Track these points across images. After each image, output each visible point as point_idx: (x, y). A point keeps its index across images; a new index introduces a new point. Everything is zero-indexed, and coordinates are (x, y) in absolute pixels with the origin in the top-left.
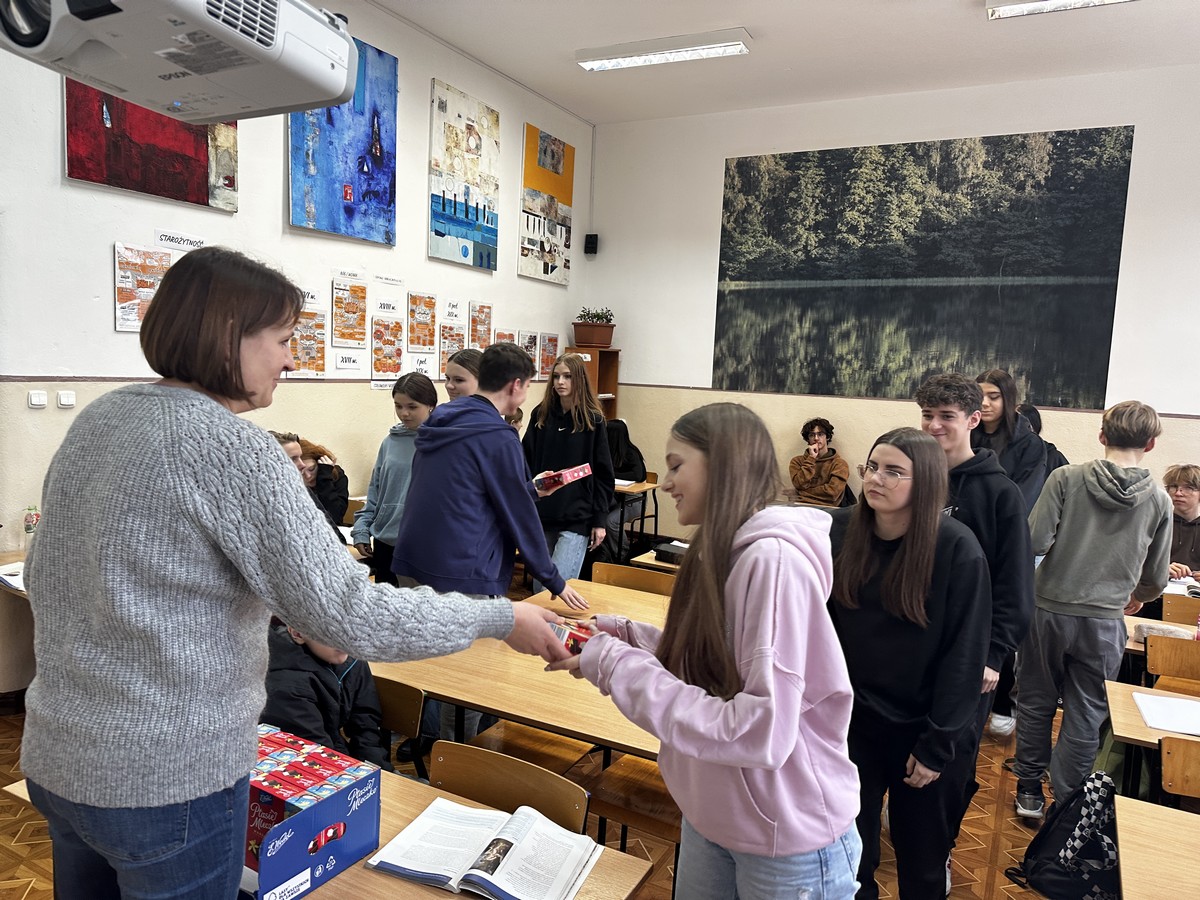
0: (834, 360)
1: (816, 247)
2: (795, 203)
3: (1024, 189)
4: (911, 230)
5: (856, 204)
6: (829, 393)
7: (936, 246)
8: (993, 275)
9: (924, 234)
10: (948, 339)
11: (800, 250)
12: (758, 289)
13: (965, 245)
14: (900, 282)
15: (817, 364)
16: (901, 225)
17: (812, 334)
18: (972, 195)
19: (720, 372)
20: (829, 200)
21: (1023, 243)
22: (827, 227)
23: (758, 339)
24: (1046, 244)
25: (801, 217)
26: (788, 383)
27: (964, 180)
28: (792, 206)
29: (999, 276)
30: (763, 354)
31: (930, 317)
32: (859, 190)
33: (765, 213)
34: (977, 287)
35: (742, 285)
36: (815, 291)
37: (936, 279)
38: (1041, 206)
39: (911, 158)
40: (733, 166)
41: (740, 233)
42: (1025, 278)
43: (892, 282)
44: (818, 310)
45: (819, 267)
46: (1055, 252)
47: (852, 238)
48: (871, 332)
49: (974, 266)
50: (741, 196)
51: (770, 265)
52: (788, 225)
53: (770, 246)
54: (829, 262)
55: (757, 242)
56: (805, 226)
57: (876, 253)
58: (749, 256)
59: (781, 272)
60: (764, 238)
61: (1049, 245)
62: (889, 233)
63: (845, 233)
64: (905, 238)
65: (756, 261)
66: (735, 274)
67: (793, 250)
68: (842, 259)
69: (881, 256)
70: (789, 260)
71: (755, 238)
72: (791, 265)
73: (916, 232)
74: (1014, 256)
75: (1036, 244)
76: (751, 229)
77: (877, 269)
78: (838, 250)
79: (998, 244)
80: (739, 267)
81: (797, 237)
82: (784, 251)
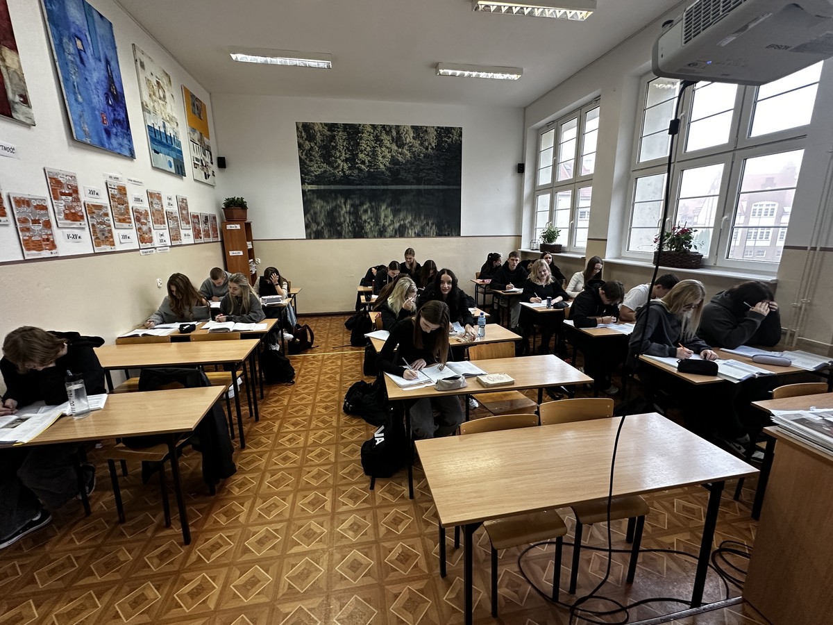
1: (347, 170)
2: (335, 148)
3: (428, 149)
5: (363, 151)
7: (398, 172)
8: (420, 184)
9: (393, 166)
11: (340, 171)
13: (409, 172)
14: (386, 187)
16: (383, 162)
18: (409, 150)
20: (350, 148)
21: (430, 172)
22: (352, 160)
25: (338, 155)
27: (406, 143)
28: (333, 149)
29: (422, 185)
32: (363, 144)
33: (320, 152)
35: (314, 187)
37: (400, 186)
38: (434, 157)
39: (384, 132)
40: (300, 126)
41: (309, 161)
42: (431, 186)
43: (382, 187)
45: (350, 179)
46: (441, 176)
47: (363, 167)
49: (413, 181)
50: (307, 142)
51: (327, 178)
52: (333, 159)
53: (326, 168)
54: (354, 177)
55: (319, 166)
56: (341, 160)
57: (374, 174)
58: (315, 173)
59: (332, 181)
60: (322, 164)
61: (438, 173)
62: (379, 165)
63: (360, 164)
64: (386, 168)
65: (320, 175)
66: (310, 181)
67: (337, 171)
68: (360, 176)
69: (377, 175)
70: (336, 175)
71: (317, 164)
72: (337, 178)
73: (389, 165)
74: (427, 177)
75: (434, 172)
76: (315, 159)
77: (375, 181)
78: (358, 172)
79: (421, 172)
80: (311, 178)
81: (338, 164)
82: (333, 171)
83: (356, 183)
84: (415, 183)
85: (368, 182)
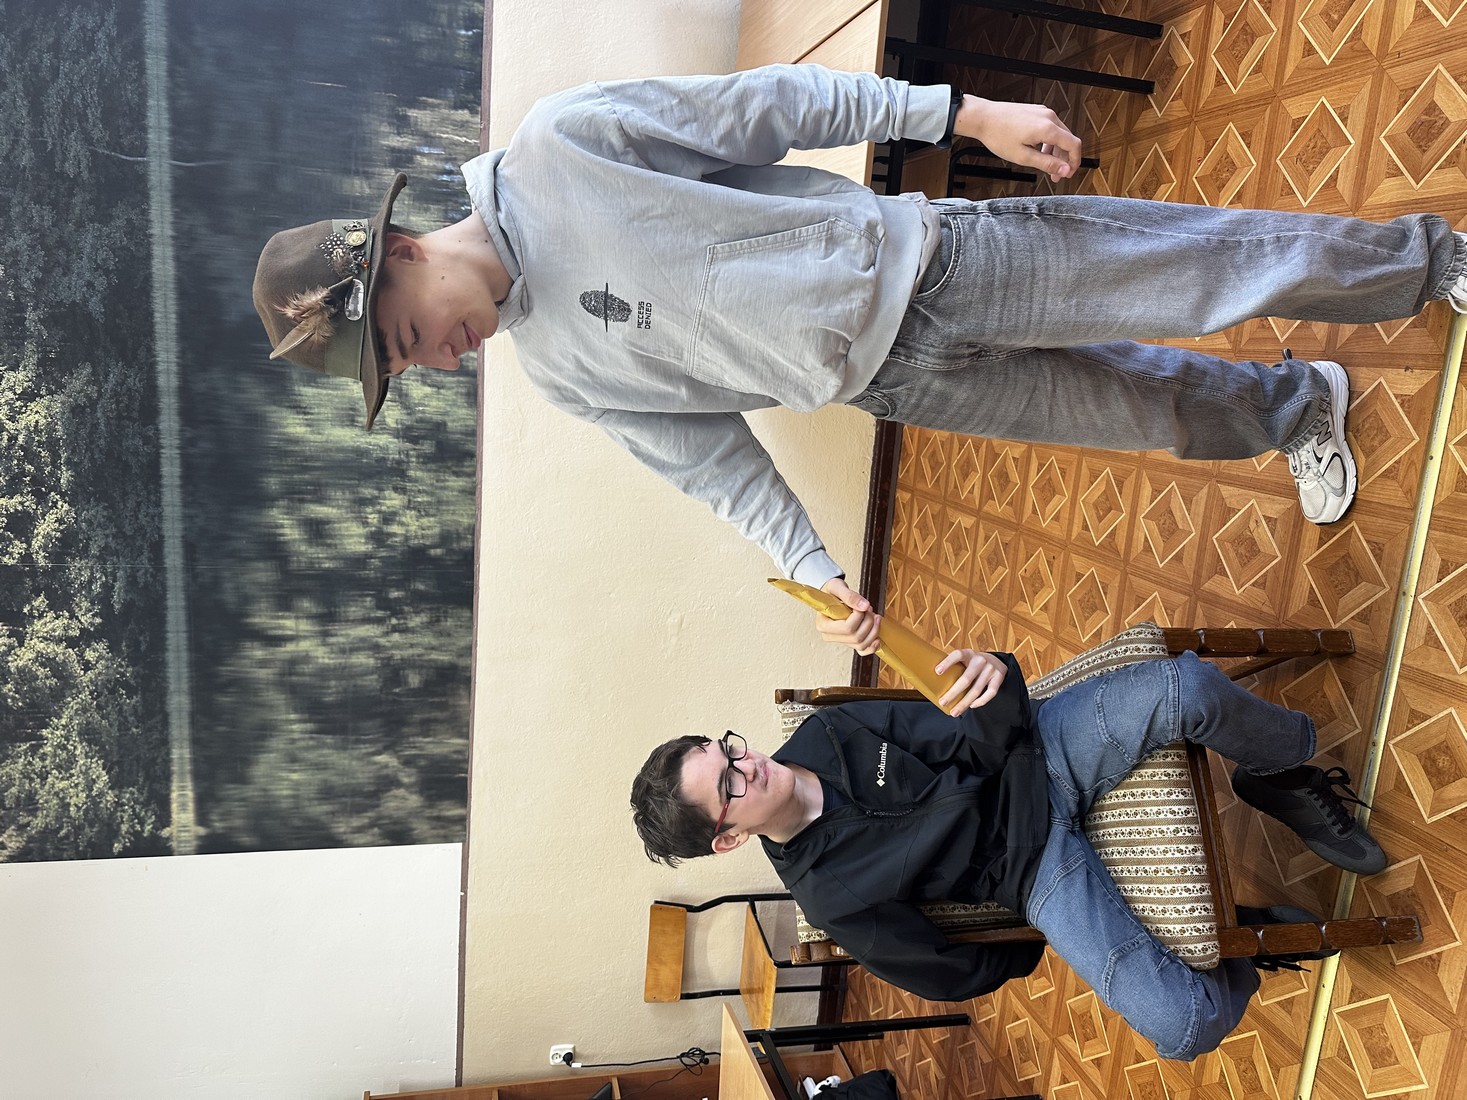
0: (383, 553)
6: (467, 561)
9: (30, 346)
12: (193, 752)
13: (61, 243)
15: (395, 594)
19: (421, 827)
21: (52, 101)
23: (329, 739)
24: (55, 48)
26: (444, 658)
29: (146, 164)
30: (369, 724)
34: (177, 216)
35: (182, 796)
36: (197, 612)
37: (158, 317)
42: (151, 102)
44: (246, 600)
45: (128, 606)
48: (305, 469)
51: (124, 727)
52: (10, 691)
53: (69, 731)
54: (115, 581)
55: (59, 767)
56: (11, 648)
57: (87, 464)
58: (99, 785)
59: (144, 700)
60: (48, 749)
61: (57, 41)
62: (30, 432)
63: (29, 545)
64: (43, 392)
65: (113, 764)
66: (149, 814)
67: (82, 673)
68: (105, 549)
69: (96, 451)
70: (109, 681)
71: (48, 773)
72: (123, 675)
73: (25, 367)
74: (89, 126)
75: (55, 72)
76: (22, 785)
77: (132, 461)
78: (81, 559)
79: (57, 164)
80: (132, 807)
81: (43, 665)
82: (85, 696)
83: (152, 576)
84: (137, 210)
85: (139, 504)
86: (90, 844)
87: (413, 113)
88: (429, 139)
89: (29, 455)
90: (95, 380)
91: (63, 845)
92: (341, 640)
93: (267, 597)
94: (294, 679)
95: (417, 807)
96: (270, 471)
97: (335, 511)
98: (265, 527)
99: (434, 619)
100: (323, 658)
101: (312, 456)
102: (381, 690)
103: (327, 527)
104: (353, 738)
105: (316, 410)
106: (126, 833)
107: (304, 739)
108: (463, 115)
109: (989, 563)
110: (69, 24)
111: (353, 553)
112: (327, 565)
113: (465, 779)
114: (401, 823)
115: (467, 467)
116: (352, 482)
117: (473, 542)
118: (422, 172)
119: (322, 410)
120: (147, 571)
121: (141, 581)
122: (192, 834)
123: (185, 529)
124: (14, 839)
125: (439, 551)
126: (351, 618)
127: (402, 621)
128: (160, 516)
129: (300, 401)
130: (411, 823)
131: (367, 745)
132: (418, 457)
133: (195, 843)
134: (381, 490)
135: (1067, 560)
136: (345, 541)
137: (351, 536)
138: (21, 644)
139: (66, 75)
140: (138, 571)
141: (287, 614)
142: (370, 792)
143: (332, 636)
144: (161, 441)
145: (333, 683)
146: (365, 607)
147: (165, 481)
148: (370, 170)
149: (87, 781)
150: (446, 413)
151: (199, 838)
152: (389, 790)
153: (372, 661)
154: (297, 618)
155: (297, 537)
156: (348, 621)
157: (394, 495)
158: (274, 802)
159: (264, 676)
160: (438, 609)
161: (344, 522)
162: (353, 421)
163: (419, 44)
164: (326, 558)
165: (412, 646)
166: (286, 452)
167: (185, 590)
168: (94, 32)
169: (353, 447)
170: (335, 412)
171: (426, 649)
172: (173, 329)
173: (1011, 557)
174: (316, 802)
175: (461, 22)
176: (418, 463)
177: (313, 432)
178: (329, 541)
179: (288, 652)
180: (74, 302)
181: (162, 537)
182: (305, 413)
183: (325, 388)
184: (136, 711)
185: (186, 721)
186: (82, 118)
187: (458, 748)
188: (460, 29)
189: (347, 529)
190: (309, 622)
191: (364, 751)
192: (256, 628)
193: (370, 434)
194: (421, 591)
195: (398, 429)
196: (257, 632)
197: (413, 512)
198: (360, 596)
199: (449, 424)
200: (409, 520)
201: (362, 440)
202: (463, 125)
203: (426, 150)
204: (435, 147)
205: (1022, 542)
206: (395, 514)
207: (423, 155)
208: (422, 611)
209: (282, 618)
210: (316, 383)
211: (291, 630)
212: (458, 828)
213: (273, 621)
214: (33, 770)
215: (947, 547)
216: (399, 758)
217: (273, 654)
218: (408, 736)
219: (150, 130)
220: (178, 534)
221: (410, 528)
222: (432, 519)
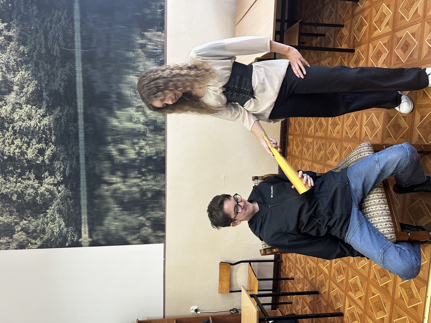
0: (140, 158)
1: (55, 177)
2: (20, 196)
3: (10, 37)
4: (42, 111)
5: (22, 151)
6: (163, 160)
7: (54, 94)
8: (73, 55)
9: (44, 102)
10: (121, 83)
11: (57, 189)
12: (88, 217)
13: (52, 74)
14: (81, 117)
15: (143, 170)
17: (121, 175)
18: (15, 71)
19: (152, 239)
20: (19, 171)
21: (50, 36)
23: (126, 213)
24: (51, 21)
25: (32, 190)
26: (157, 188)
27: (3, 77)
28: (23, 197)
29: (74, 51)
30: (137, 208)
31: (106, 96)
32: (11, 150)
33: (28, 217)
34: (83, 65)
35: (85, 229)
36: (89, 176)
37: (78, 93)
38: (23, 25)
41: (44, 234)
42: (76, 34)
43: (81, 122)
44: (102, 172)
45: (70, 174)
46: (56, 15)
47: (48, 152)
48: (118, 135)
49: (68, 67)
50: (15, 236)
51: (69, 209)
52: (38, 199)
53: (54, 210)
54: (66, 167)
55: (51, 221)
56: (39, 187)
57: (59, 134)
58: (62, 226)
59: (74, 201)
60: (49, 216)
61: (51, 19)
62: (44, 126)
63: (44, 158)
64: (48, 115)
65: (66, 220)
66: (76, 235)
67: (58, 193)
68: (64, 158)
69: (62, 131)
70: (65, 196)
71: (49, 223)
72: (69, 194)
73: (43, 108)
74: (60, 42)
75: (51, 27)
76: (41, 226)
77: (71, 133)
78: (57, 161)
79: (51, 52)
80: (71, 233)
81: (47, 191)
82: (58, 200)
83: (77, 166)
84: (72, 64)
85: (73, 145)
86: (60, 243)
87: (146, 33)
88: (150, 40)
89: (44, 132)
90: (61, 111)
91: (52, 243)
92: (129, 183)
93: (108, 171)
94: (116, 195)
95: (151, 233)
96: (109, 135)
97: (126, 146)
98: (107, 151)
99: (154, 177)
100: (124, 189)
101: (120, 131)
102: (140, 198)
103: (124, 151)
104: (132, 212)
105: (121, 118)
106: (70, 240)
107: (118, 212)
108: (160, 33)
109: (318, 151)
110: (54, 15)
111: (132, 158)
112: (125, 162)
113: (164, 224)
114: (146, 238)
115: (163, 133)
116: (131, 138)
117: (165, 154)
118: (149, 50)
119: (123, 118)
120: (75, 164)
121: (74, 167)
122: (88, 241)
123: (85, 152)
124: (39, 242)
125: (155, 157)
126: (132, 177)
127: (146, 178)
128: (79, 149)
129: (116, 115)
130: (149, 237)
131: (136, 214)
132: (149, 130)
133: (88, 243)
134: (139, 140)
135: (342, 144)
136: (130, 155)
137: (131, 153)
138: (42, 186)
139: (54, 28)
140: (73, 164)
141: (114, 176)
142: (137, 228)
143: (126, 182)
144: (79, 127)
145: (127, 196)
146: (135, 174)
147: (80, 139)
148: (134, 50)
149: (59, 225)
150: (157, 118)
151: (90, 242)
152: (143, 227)
153: (137, 189)
154: (116, 177)
155: (116, 154)
156: (131, 178)
157: (143, 141)
158: (110, 231)
159: (108, 194)
160: (156, 174)
161: (129, 149)
162: (131, 120)
163: (147, 14)
164: (124, 160)
165: (148, 185)
166: (113, 130)
167: (85, 170)
168: (61, 16)
169: (131, 128)
170: (126, 118)
171: (152, 186)
172: (82, 96)
173: (325, 147)
174: (122, 231)
175: (159, 8)
176: (149, 132)
177: (120, 124)
178: (125, 155)
179: (114, 187)
180: (56, 90)
181: (79, 154)
182: (118, 119)
183: (123, 111)
184: (72, 205)
185: (86, 207)
186: (58, 39)
187: (162, 215)
188: (158, 9)
189: (130, 151)
190: (120, 178)
191: (135, 216)
192: (105, 180)
193: (136, 124)
194: (151, 169)
195: (143, 122)
196: (105, 181)
197: (148, 146)
198: (134, 171)
199: (158, 121)
200: (147, 148)
201: (134, 126)
202: (159, 36)
203: (149, 43)
204: (152, 42)
205: (328, 142)
206: (143, 147)
207: (149, 45)
208: (151, 175)
209: (112, 177)
210: (121, 110)
211: (115, 181)
212: (162, 239)
213: (110, 178)
214: (45, 222)
215: (305, 149)
216: (145, 218)
217: (110, 188)
218: (148, 212)
219: (76, 42)
220: (83, 154)
221: (147, 151)
222: (153, 148)
